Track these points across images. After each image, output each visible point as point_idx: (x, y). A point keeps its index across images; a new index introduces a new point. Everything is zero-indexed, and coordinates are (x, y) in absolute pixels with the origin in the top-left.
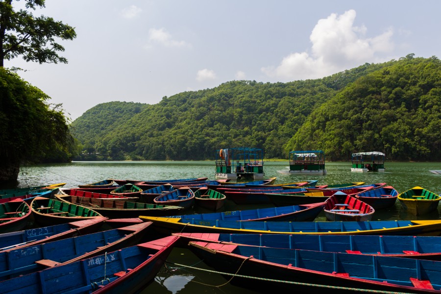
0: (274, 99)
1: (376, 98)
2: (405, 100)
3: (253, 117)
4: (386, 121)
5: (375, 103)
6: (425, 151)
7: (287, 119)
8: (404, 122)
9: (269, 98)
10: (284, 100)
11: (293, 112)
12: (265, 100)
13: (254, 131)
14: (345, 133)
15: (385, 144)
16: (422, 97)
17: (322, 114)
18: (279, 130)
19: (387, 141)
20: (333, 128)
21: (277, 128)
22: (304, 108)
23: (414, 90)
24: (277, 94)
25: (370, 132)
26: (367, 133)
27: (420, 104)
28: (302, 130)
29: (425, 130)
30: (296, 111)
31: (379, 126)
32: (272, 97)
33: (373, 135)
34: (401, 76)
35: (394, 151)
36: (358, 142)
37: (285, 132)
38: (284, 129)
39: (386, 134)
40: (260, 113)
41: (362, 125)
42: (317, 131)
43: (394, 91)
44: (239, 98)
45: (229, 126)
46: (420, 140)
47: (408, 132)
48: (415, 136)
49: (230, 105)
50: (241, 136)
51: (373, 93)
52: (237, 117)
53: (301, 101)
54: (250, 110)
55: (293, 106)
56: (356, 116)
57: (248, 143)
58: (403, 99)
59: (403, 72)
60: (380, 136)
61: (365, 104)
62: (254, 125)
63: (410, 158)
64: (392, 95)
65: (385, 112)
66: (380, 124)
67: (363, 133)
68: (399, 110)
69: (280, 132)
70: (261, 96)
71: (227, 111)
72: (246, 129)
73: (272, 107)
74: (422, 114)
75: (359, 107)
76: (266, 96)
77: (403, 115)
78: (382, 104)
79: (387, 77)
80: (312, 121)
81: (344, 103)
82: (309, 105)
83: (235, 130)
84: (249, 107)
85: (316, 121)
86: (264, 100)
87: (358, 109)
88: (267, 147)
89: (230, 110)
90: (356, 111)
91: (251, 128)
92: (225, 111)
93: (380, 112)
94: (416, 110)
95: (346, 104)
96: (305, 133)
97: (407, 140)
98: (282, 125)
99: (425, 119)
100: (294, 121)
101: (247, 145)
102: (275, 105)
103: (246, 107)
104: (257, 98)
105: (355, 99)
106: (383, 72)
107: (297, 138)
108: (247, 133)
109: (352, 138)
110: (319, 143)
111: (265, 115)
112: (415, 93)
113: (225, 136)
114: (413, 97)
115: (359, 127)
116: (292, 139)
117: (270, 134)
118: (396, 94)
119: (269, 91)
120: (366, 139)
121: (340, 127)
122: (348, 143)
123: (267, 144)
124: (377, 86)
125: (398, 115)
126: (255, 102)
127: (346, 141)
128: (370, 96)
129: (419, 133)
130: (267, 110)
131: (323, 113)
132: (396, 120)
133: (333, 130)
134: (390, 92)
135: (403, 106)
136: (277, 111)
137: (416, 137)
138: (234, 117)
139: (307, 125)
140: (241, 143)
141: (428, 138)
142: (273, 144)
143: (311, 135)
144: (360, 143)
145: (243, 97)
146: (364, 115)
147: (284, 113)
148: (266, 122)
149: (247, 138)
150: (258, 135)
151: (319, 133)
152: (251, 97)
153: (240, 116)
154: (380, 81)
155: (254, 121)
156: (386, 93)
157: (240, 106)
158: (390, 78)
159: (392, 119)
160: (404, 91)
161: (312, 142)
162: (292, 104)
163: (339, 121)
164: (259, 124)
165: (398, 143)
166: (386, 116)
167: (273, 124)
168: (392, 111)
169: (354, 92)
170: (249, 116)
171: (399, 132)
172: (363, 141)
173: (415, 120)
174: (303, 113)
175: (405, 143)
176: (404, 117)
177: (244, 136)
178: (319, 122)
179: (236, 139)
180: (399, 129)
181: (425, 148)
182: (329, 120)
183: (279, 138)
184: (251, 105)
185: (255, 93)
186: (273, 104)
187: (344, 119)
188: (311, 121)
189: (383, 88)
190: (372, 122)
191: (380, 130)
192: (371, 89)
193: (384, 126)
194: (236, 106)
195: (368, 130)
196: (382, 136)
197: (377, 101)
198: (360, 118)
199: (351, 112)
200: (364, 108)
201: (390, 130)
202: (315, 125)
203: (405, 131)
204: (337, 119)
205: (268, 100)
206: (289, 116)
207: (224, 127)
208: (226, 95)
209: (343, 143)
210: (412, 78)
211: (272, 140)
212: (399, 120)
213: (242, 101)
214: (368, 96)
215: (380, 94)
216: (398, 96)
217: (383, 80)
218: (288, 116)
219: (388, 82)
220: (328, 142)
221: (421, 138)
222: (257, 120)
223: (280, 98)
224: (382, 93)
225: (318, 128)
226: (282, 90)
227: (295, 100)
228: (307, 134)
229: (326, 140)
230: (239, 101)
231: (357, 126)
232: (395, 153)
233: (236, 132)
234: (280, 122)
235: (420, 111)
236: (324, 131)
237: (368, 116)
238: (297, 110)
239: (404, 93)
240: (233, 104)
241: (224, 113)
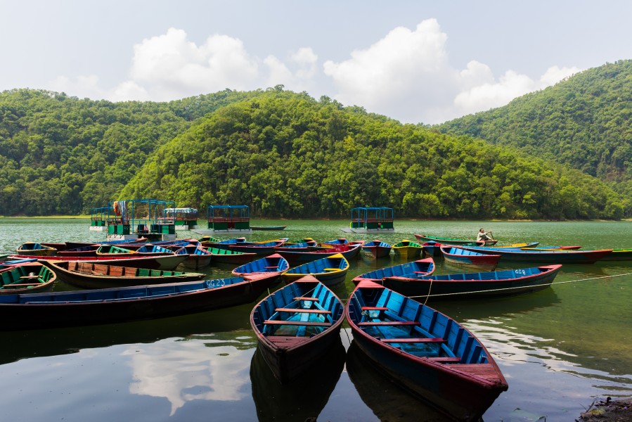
0: (98, 125)
1: (243, 136)
2: (276, 142)
3: (62, 149)
4: (255, 168)
5: (243, 143)
6: (298, 206)
7: (118, 156)
8: (275, 170)
9: (89, 123)
10: (114, 128)
11: (127, 146)
12: (83, 125)
13: (64, 171)
14: (205, 181)
15: (255, 197)
16: (296, 141)
17: (173, 153)
18: (106, 172)
19: (256, 193)
20: (189, 173)
21: (102, 169)
22: (143, 142)
23: (286, 131)
24: (102, 118)
25: (237, 181)
26: (233, 182)
27: (293, 149)
28: (144, 175)
29: (298, 181)
30: (131, 146)
31: (248, 174)
32: (95, 121)
33: (239, 184)
34: (273, 112)
35: (265, 205)
36: (221, 194)
37: (115, 175)
38: (114, 170)
39: (255, 184)
40: (74, 144)
41: (226, 172)
42: (166, 177)
43: (264, 130)
44: (37, 118)
45: (18, 162)
46: (293, 193)
47: (280, 182)
48: (287, 187)
49: (21, 127)
50: (41, 179)
51: (240, 130)
52: (34, 148)
53: (139, 132)
54: (56, 138)
55: (128, 138)
56: (218, 159)
57: (54, 189)
58: (275, 141)
59: (274, 107)
60: (248, 185)
61: (230, 143)
62: (65, 162)
63: (282, 215)
64: (262, 135)
65: (254, 155)
66: (248, 171)
67: (227, 182)
68: (270, 154)
69: (108, 176)
70: (75, 119)
71: (15, 138)
72: (50, 167)
73: (94, 136)
74: (295, 162)
75: (222, 147)
76: (84, 119)
77: (274, 161)
78: (250, 146)
79: (257, 112)
80: (159, 162)
81: (203, 140)
82: (151, 138)
83: (30, 169)
84: (56, 133)
85: (165, 162)
86: (80, 125)
87: (221, 149)
88: (86, 197)
89: (20, 136)
90: (218, 151)
91: (58, 167)
92: (11, 136)
93: (248, 155)
94: (288, 156)
95: (206, 142)
96: (149, 178)
97: (278, 192)
98: (111, 164)
99: (299, 167)
100: (128, 159)
101: (54, 193)
102: (100, 135)
103: (51, 132)
104: (69, 121)
105: (217, 136)
106: (251, 104)
107: (136, 185)
108: (51, 175)
109: (214, 188)
110: (170, 193)
111: (83, 148)
112: (288, 135)
113: (11, 177)
114: (286, 140)
115: (223, 173)
116: (127, 186)
117: (91, 177)
118: (266, 133)
119: (88, 111)
120: (231, 189)
121: (198, 173)
122: (208, 194)
123: (86, 192)
124: (244, 121)
125: (269, 161)
126: (65, 127)
127: (206, 191)
128: (236, 133)
129: (292, 185)
130: (86, 140)
131: (175, 152)
132: (267, 167)
133: (189, 176)
134: (260, 131)
135: (274, 149)
136: (103, 144)
137: (289, 189)
138: (29, 148)
139: (151, 167)
140: (41, 190)
141: (301, 191)
142: (97, 193)
143: (158, 182)
144: (224, 195)
145: (45, 116)
146: (229, 157)
147: (113, 147)
148: (85, 158)
149: (52, 183)
150: (71, 178)
151: (169, 179)
152: (59, 117)
153: (39, 146)
154: (248, 116)
155: (64, 157)
156: (254, 131)
157: (39, 131)
158: (260, 113)
159: (262, 165)
160: (275, 131)
161: (159, 192)
162: (126, 134)
163: (196, 164)
164: (73, 161)
165: (269, 196)
166: (255, 161)
167: (96, 162)
168: (262, 155)
169: (216, 127)
170: (55, 147)
171: (270, 182)
172: (228, 192)
173: (288, 169)
174: (142, 149)
175: (277, 196)
176: (276, 163)
177: (47, 179)
178: (170, 164)
179: (32, 183)
180: (271, 179)
181: (298, 203)
182: (183, 162)
183: (106, 184)
184: (60, 130)
185: (65, 113)
186: (95, 133)
187: (203, 161)
188: (157, 162)
189: (252, 125)
190: (239, 168)
191: (248, 178)
192: (238, 124)
193: (252, 174)
194: (32, 130)
195: (234, 178)
196: (251, 187)
197: (244, 141)
198: (224, 161)
199: (213, 153)
200: (229, 149)
201: (260, 179)
202: (163, 167)
203: (276, 181)
204: (195, 161)
205: (88, 126)
206: (122, 152)
207: (9, 162)
208: (14, 111)
209: (202, 194)
210: (285, 116)
211: (94, 187)
212: (270, 167)
213: (44, 123)
214: (234, 134)
215: (248, 132)
216: (269, 136)
217: (252, 114)
218: (119, 152)
219: (258, 118)
220: (182, 192)
221: (294, 190)
222: (69, 155)
223: (107, 124)
224: (251, 132)
225: (168, 173)
226: (110, 112)
227: (131, 130)
228: (151, 180)
229: (179, 189)
230: (37, 122)
231: (220, 173)
232: (265, 208)
233: (31, 172)
234: (107, 160)
235: (293, 156)
236: (176, 177)
237: (234, 159)
238: (133, 144)
239: (276, 134)
240: (27, 127)
241: (9, 139)
